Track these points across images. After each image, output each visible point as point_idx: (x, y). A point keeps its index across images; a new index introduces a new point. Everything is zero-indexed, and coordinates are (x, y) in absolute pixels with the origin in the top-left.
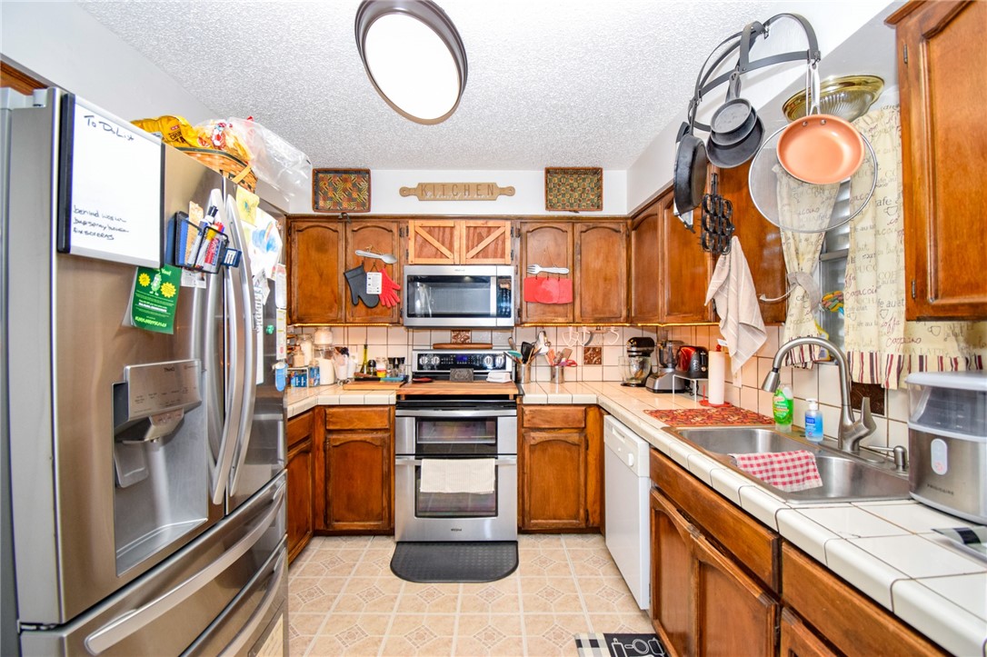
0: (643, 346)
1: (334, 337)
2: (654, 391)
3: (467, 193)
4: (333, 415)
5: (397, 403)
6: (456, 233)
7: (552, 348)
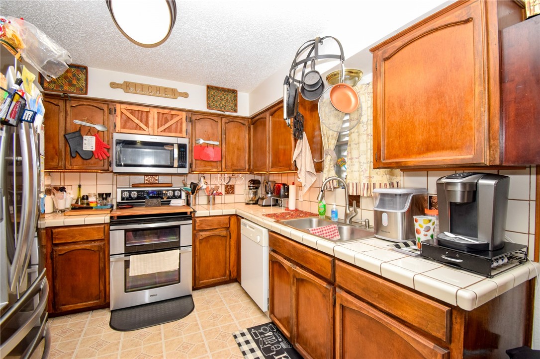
0: (255, 183)
1: (52, 181)
2: (263, 206)
3: (158, 92)
5: (111, 221)
6: (151, 116)
7: (208, 186)
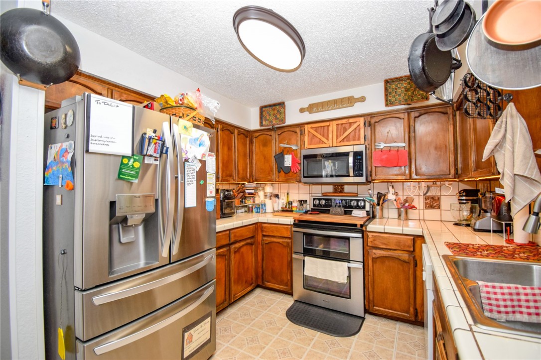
0: (472, 196)
1: (273, 189)
2: (475, 230)
3: (336, 105)
4: (265, 227)
5: (294, 223)
6: (330, 128)
7: (399, 196)
